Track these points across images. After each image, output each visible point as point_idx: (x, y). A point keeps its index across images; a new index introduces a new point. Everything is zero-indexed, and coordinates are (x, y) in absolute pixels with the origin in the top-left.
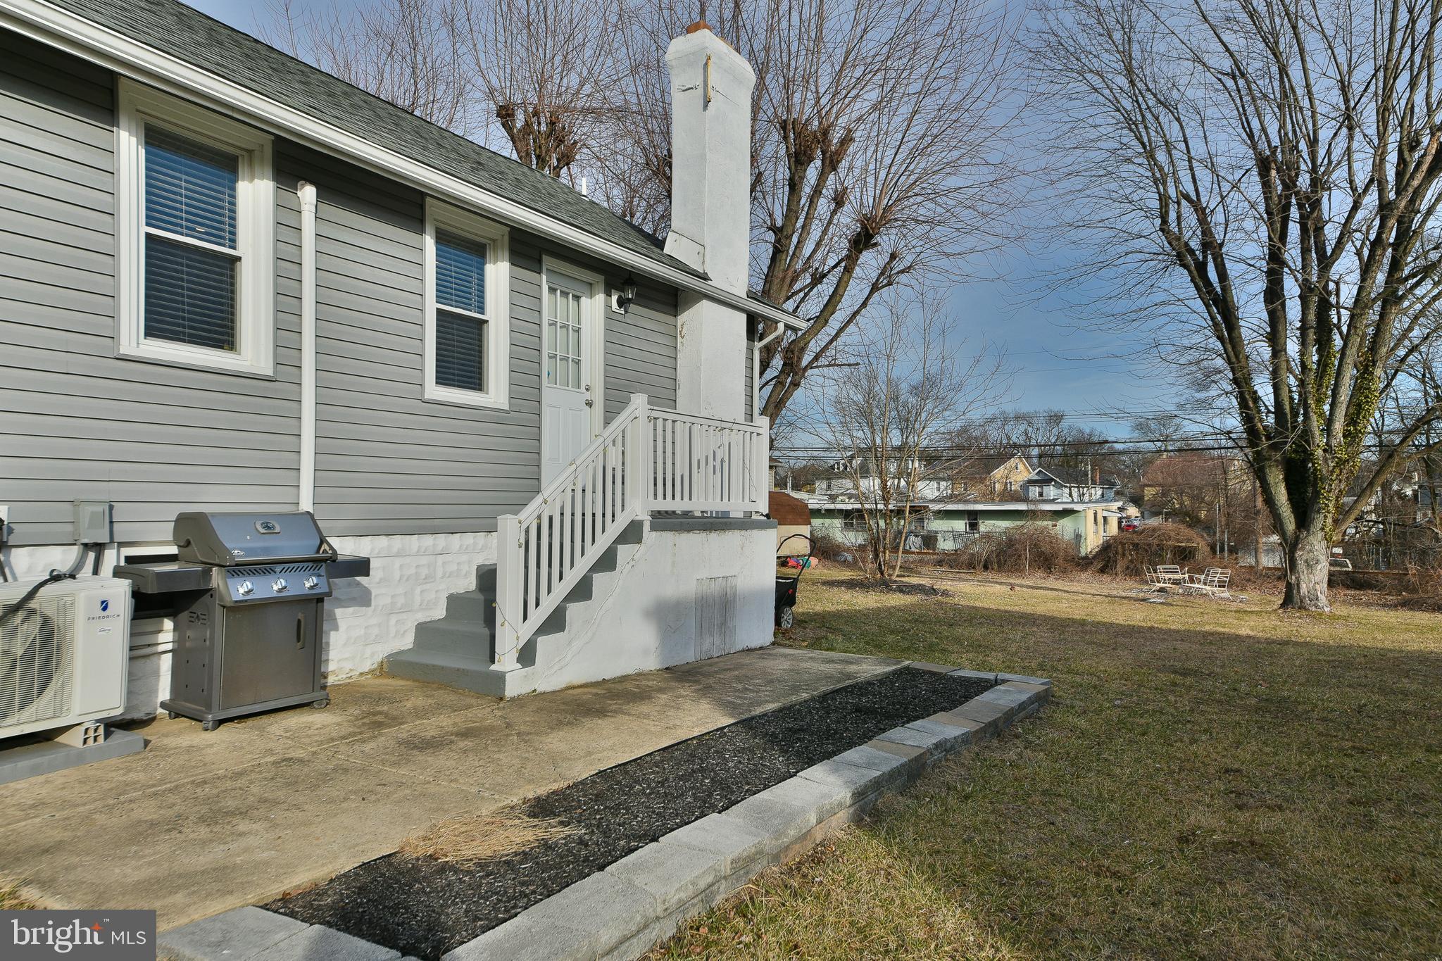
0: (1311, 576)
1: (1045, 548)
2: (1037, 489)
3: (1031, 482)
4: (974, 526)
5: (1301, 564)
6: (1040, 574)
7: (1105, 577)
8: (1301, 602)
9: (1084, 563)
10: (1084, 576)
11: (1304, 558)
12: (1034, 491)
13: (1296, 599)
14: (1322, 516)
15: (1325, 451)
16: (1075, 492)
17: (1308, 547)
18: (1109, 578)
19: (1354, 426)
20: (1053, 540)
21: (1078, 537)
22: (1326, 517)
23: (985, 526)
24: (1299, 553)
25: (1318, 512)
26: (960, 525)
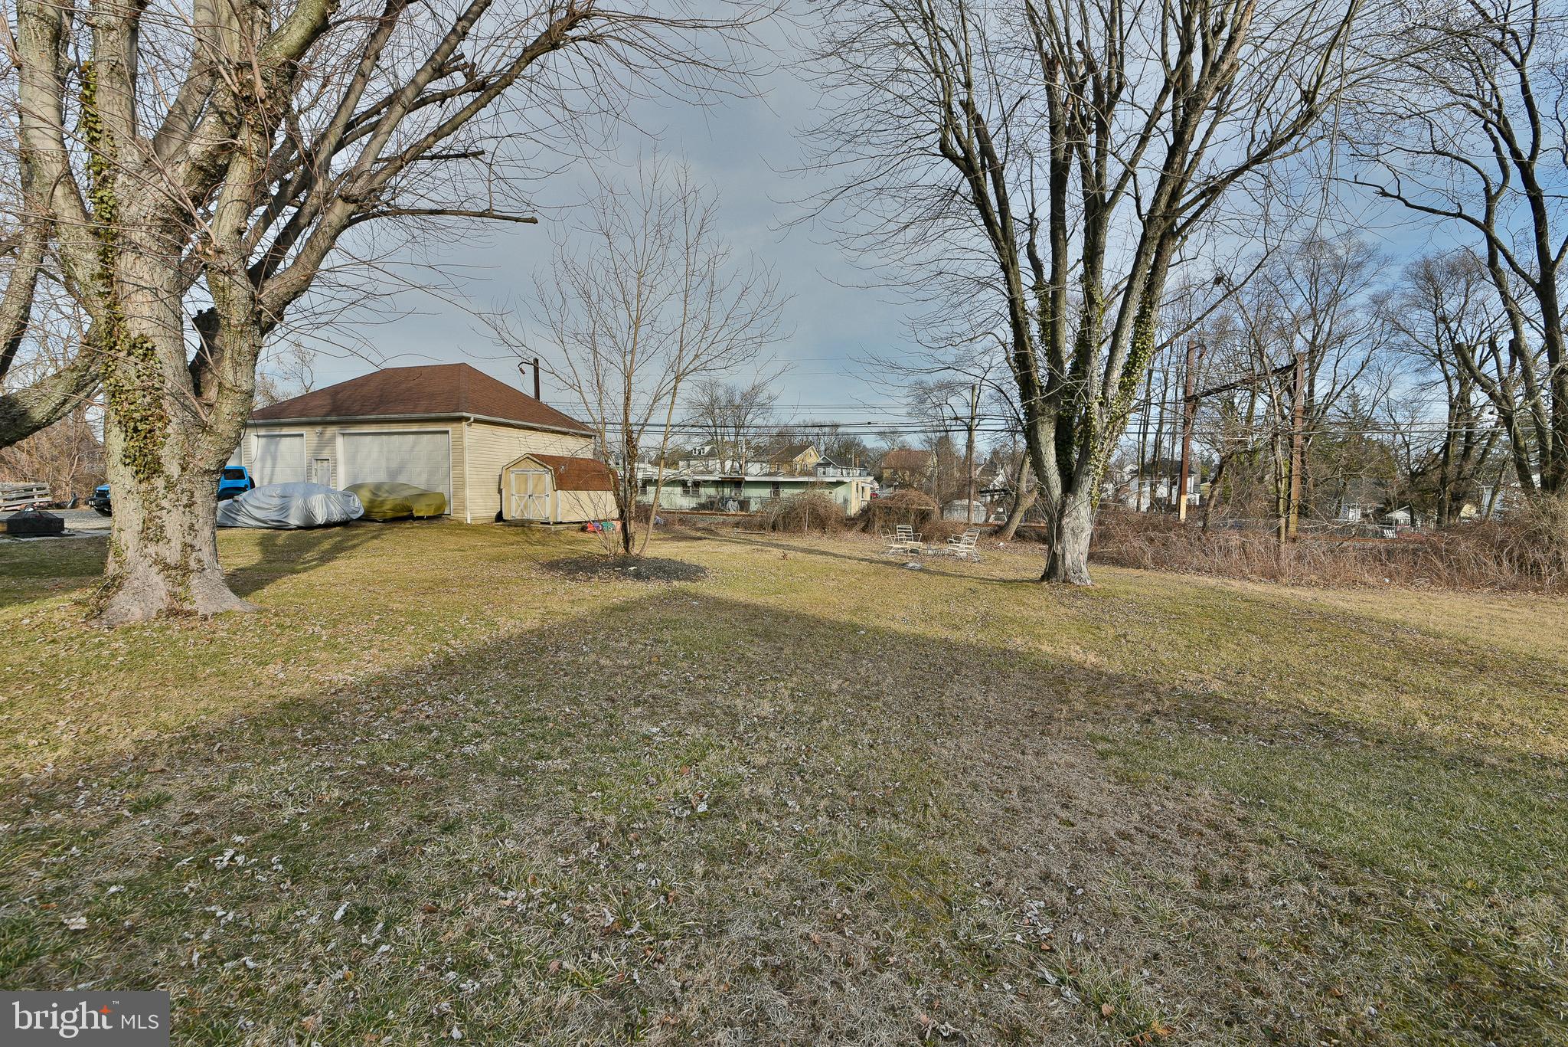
0: (1076, 546)
1: (822, 511)
2: (823, 470)
3: (819, 464)
4: (777, 494)
5: (1067, 532)
6: (816, 533)
7: (866, 536)
8: (1066, 574)
9: (849, 523)
10: (850, 535)
11: (1070, 526)
12: (821, 470)
13: (1061, 571)
14: (1090, 478)
15: (1101, 404)
16: (844, 472)
17: (1074, 514)
18: (869, 537)
19: (1128, 377)
20: (827, 504)
21: (846, 501)
22: (1094, 479)
23: (786, 493)
24: (1065, 521)
25: (1087, 474)
26: (766, 493)
